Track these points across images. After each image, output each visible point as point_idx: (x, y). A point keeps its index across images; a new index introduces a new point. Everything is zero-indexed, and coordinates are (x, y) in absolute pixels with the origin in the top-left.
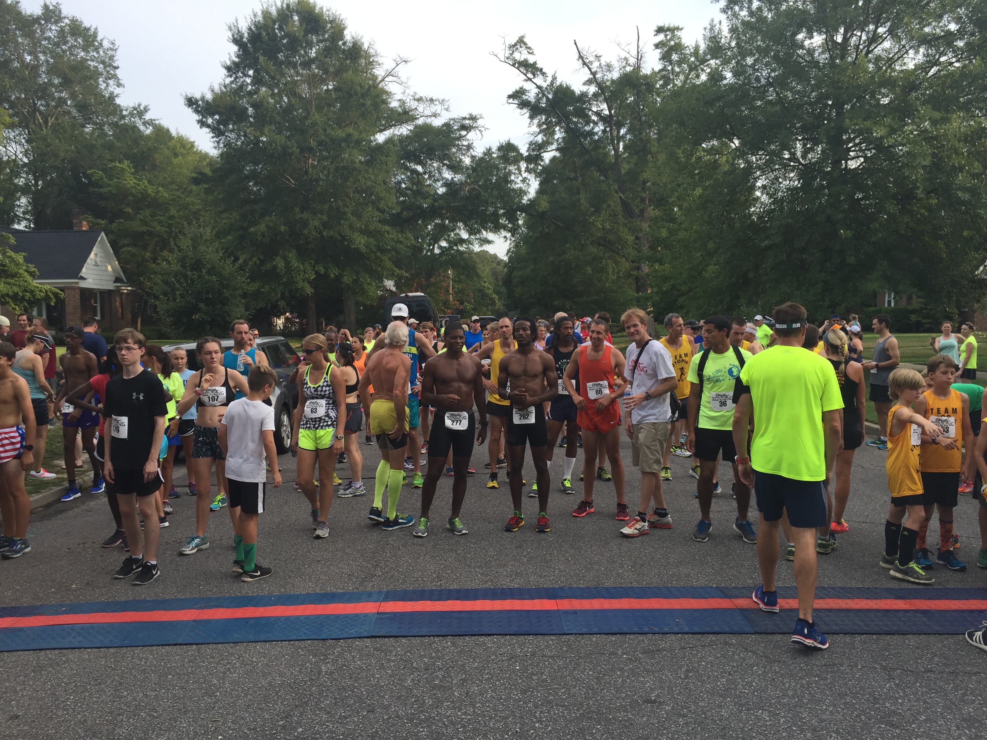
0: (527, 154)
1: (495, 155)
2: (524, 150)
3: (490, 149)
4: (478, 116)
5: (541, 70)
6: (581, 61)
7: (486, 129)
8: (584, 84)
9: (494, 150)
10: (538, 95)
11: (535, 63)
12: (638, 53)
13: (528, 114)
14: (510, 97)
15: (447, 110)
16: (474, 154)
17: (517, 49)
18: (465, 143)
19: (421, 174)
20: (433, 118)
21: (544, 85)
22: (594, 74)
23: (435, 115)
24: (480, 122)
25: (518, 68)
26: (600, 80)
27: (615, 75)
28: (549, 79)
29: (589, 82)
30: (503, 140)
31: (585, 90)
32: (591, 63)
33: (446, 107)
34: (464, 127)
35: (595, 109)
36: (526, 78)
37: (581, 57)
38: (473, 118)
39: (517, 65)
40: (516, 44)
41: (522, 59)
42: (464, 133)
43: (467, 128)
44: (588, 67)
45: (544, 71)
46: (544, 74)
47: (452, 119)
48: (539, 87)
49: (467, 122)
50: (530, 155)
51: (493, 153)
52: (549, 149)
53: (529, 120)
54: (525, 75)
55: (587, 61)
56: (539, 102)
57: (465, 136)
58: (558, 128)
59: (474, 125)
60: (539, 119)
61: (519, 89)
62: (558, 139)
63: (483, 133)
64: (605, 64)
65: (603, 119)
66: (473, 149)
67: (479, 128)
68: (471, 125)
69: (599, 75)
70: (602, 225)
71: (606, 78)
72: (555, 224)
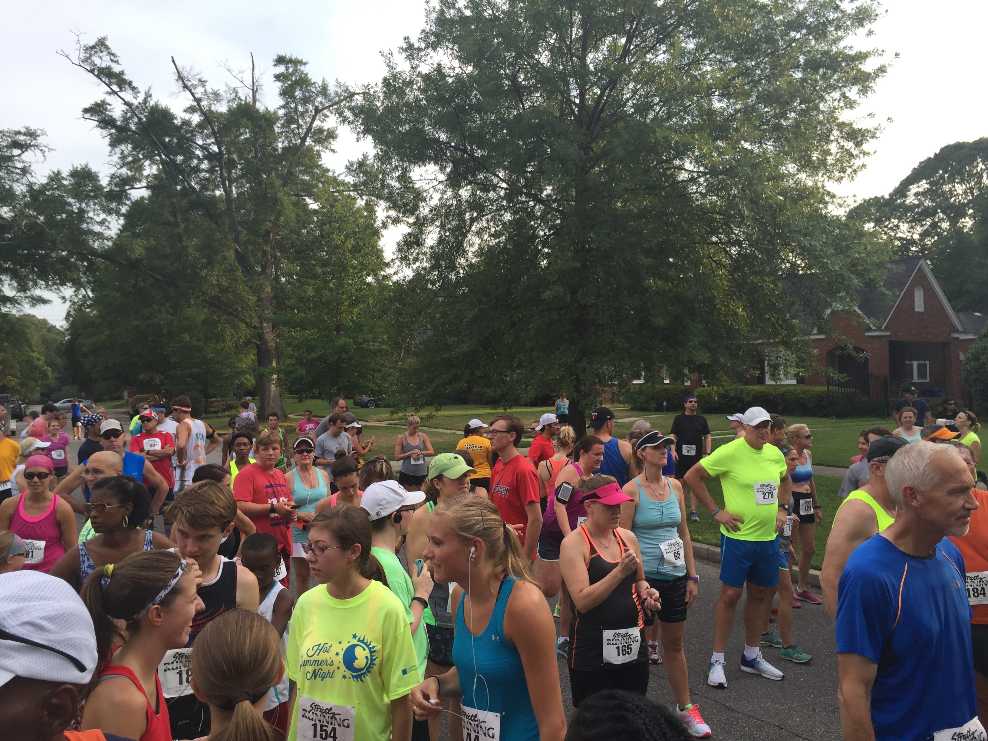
0: (107, 189)
1: (65, 182)
2: (104, 181)
3: (59, 173)
4: (39, 132)
5: (130, 83)
6: (181, 83)
7: (50, 150)
8: (185, 111)
10: (126, 113)
11: (122, 73)
13: (107, 140)
14: (86, 111)
16: (32, 180)
17: (96, 52)
18: (19, 165)
21: (135, 102)
22: (198, 100)
24: (41, 140)
25: (98, 76)
26: (206, 109)
27: (222, 108)
28: (141, 97)
29: (191, 110)
30: (79, 164)
31: (187, 119)
32: (195, 87)
34: (16, 144)
35: (200, 142)
36: (109, 90)
37: (181, 78)
38: (32, 134)
39: (96, 73)
40: (93, 47)
41: (104, 65)
42: (16, 152)
43: (23, 147)
44: (190, 91)
46: (134, 89)
48: (126, 103)
49: (22, 138)
51: (63, 178)
52: (136, 186)
53: (109, 148)
54: (108, 86)
55: (189, 84)
56: (128, 123)
57: (19, 155)
58: (147, 163)
59: (32, 143)
60: (123, 147)
61: (99, 102)
62: (148, 176)
63: (45, 154)
64: (211, 91)
65: (210, 156)
66: (31, 173)
67: (41, 148)
68: (28, 142)
69: (204, 103)
70: (217, 281)
71: (213, 108)
72: (153, 277)
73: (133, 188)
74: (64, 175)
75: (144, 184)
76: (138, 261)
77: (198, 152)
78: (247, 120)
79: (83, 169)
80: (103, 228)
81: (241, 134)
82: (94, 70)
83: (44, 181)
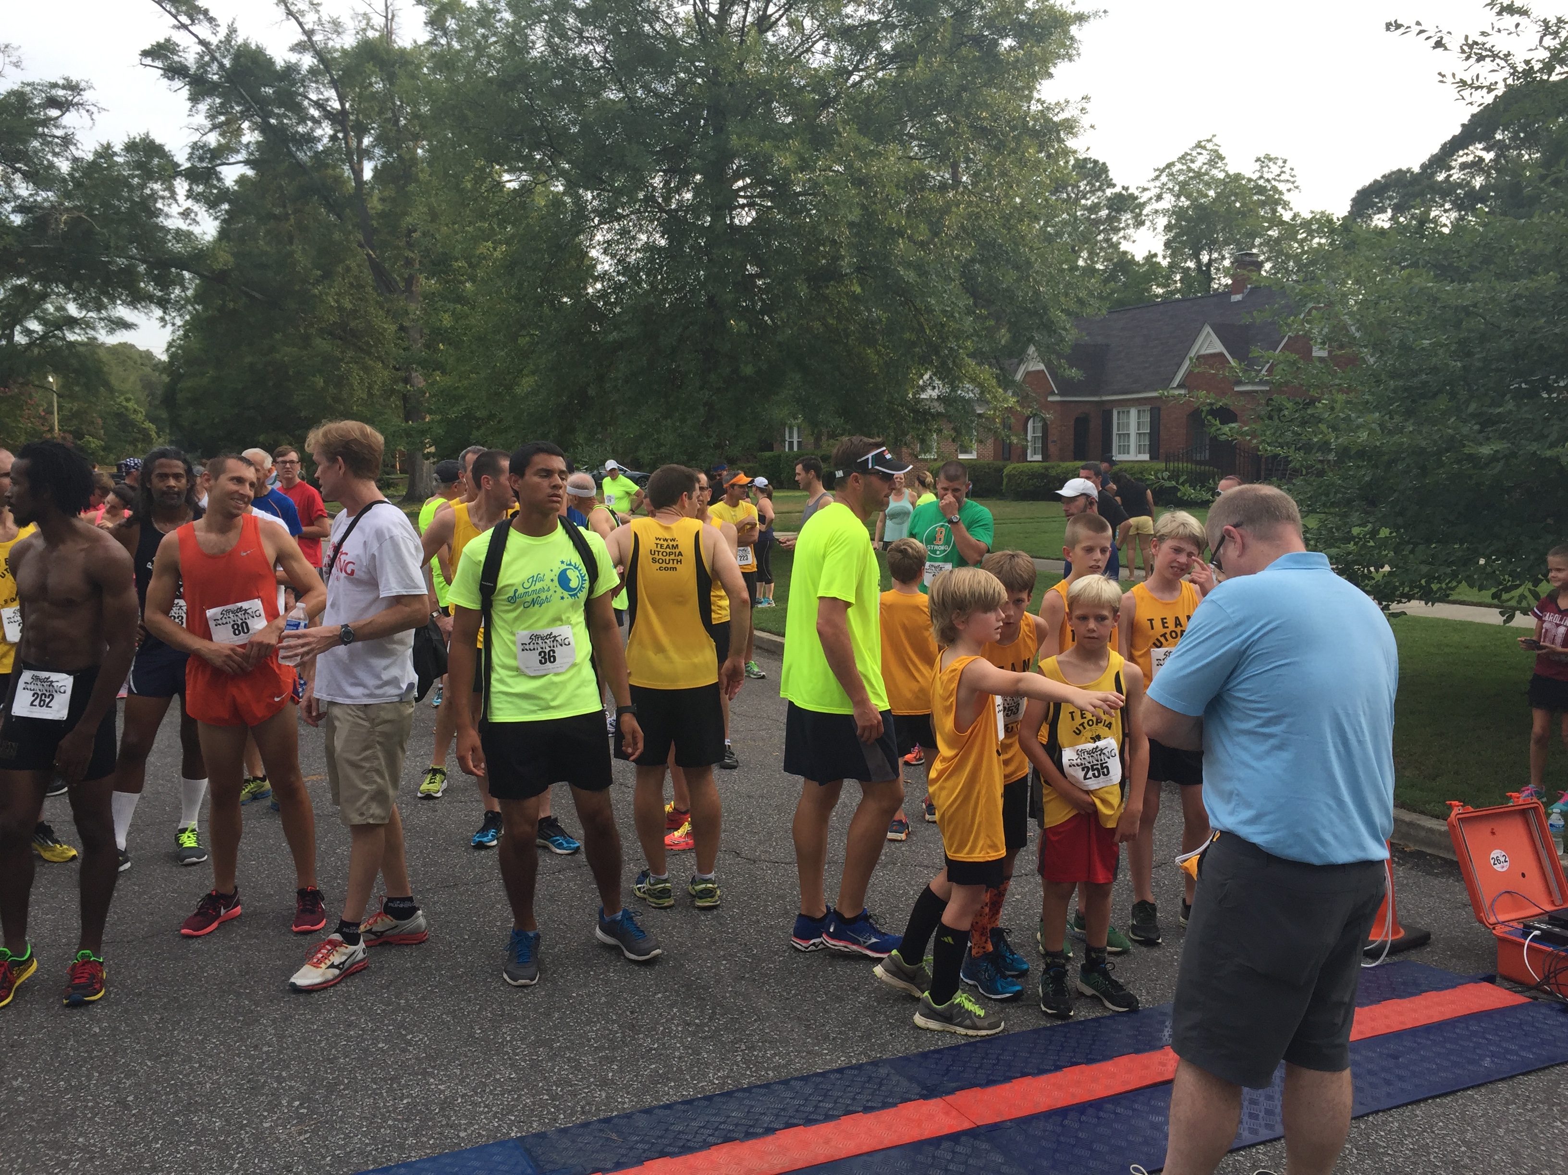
0: (187, 165)
1: (119, 159)
2: (180, 155)
3: (109, 147)
4: (83, 85)
5: (206, 12)
6: (283, 6)
7: (100, 110)
8: (292, 49)
9: (118, 147)
10: (202, 57)
12: (387, 7)
14: (145, 54)
15: (17, 65)
16: (78, 154)
18: (59, 133)
24: (87, 96)
26: (320, 46)
27: (348, 41)
28: (223, 32)
29: (299, 47)
30: (136, 132)
31: (294, 61)
32: (304, 12)
33: (14, 60)
34: (53, 102)
35: (313, 96)
36: (176, 23)
38: (73, 87)
42: (54, 113)
43: (64, 106)
44: (297, 19)
45: (211, 13)
46: (211, 20)
47: (28, 85)
48: (202, 42)
49: (61, 92)
50: (193, 167)
51: (115, 154)
52: (232, 160)
54: (175, 17)
55: (294, 9)
56: (206, 71)
57: (57, 118)
58: (246, 125)
59: (75, 100)
62: (248, 144)
63: (94, 116)
64: (328, 19)
65: (330, 115)
66: (75, 145)
67: (87, 107)
68: (70, 98)
69: (318, 37)
73: (225, 163)
75: (242, 156)
76: (222, 273)
79: (143, 140)
81: (371, 84)
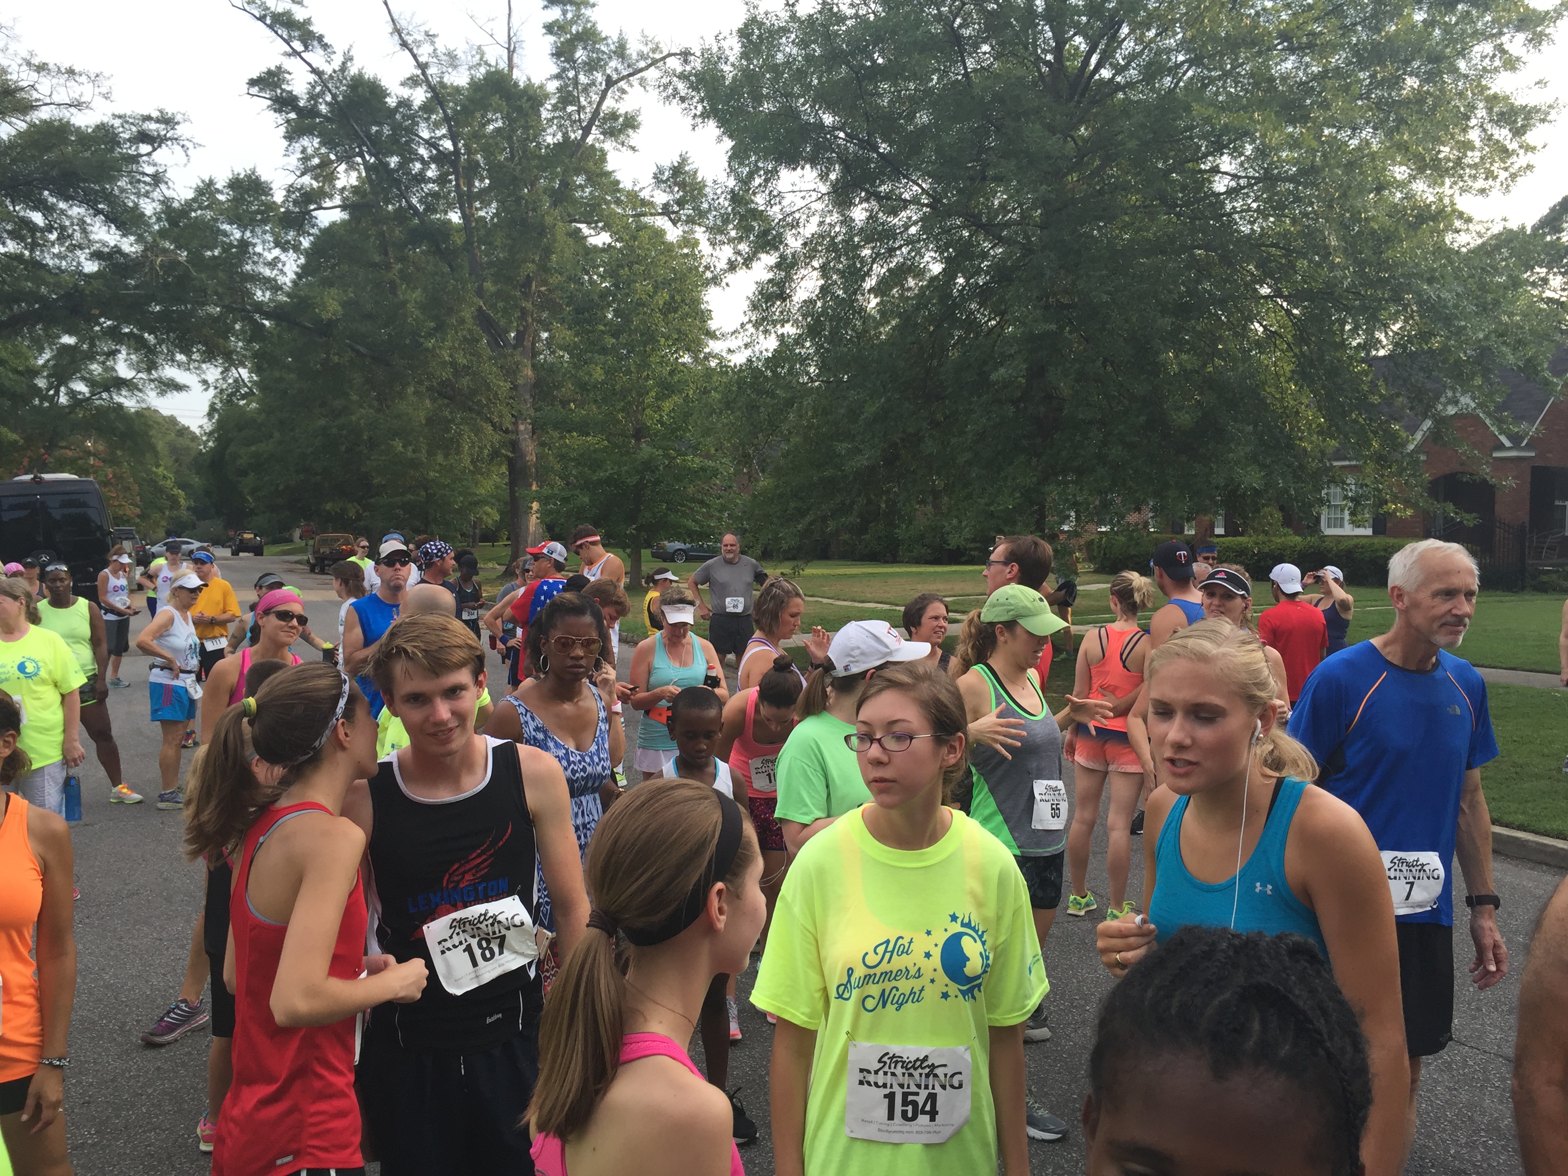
0: (282, 208)
1: (221, 198)
2: (279, 197)
3: (211, 183)
4: (178, 118)
5: (320, 39)
7: (196, 145)
8: (403, 84)
10: (314, 87)
11: (308, 22)
12: (510, 39)
13: (282, 130)
14: (252, 83)
15: (106, 96)
16: (169, 193)
18: (150, 170)
19: (42, 230)
20: (73, 110)
21: (328, 69)
22: (423, 67)
23: (77, 105)
24: (182, 130)
25: (271, 27)
26: (434, 81)
27: (460, 79)
29: (412, 82)
30: (241, 170)
31: (406, 97)
32: (418, 44)
33: (104, 90)
34: (144, 137)
35: (425, 134)
36: (288, 49)
37: (396, 29)
38: (168, 121)
39: (268, 21)
41: (280, 10)
42: (145, 148)
43: (155, 141)
44: (411, 51)
45: (326, 40)
46: (325, 47)
47: (120, 117)
48: (314, 71)
49: (152, 126)
50: (288, 211)
51: (217, 191)
52: (324, 205)
53: (285, 143)
55: (409, 39)
56: (316, 102)
57: (149, 154)
58: (342, 167)
59: (168, 135)
60: (305, 141)
61: (273, 68)
62: (344, 188)
63: (189, 152)
64: (444, 51)
65: (440, 158)
66: (166, 183)
67: (181, 143)
68: (163, 133)
69: (432, 71)
70: (451, 356)
71: (447, 80)
72: (353, 350)
73: (320, 208)
74: (219, 186)
75: (337, 201)
76: (331, 324)
77: (423, 151)
78: (500, 99)
79: (248, 177)
80: (275, 272)
81: (489, 122)
82: (265, 16)
83: (190, 195)
